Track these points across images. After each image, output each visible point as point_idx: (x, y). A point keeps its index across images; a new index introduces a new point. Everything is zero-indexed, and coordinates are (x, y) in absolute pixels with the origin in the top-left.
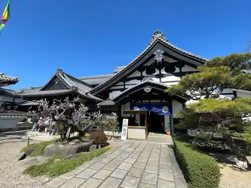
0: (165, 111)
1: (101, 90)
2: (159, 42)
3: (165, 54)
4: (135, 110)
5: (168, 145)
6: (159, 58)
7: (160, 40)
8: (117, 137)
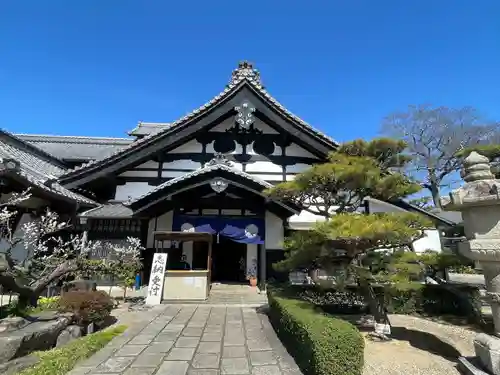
0: (250, 233)
1: (94, 177)
2: (247, 88)
3: (257, 114)
4: (185, 231)
5: (257, 308)
6: (245, 121)
7: (249, 82)
8: (134, 300)
